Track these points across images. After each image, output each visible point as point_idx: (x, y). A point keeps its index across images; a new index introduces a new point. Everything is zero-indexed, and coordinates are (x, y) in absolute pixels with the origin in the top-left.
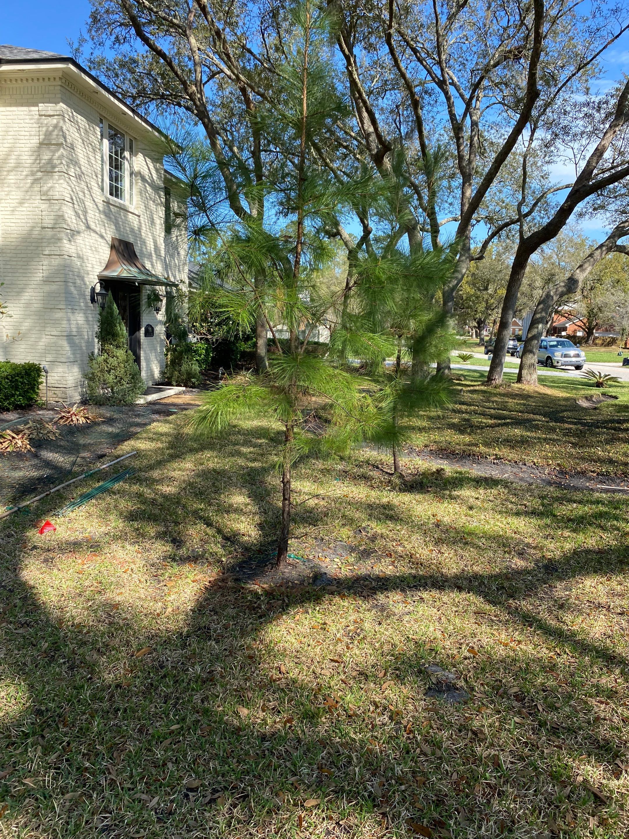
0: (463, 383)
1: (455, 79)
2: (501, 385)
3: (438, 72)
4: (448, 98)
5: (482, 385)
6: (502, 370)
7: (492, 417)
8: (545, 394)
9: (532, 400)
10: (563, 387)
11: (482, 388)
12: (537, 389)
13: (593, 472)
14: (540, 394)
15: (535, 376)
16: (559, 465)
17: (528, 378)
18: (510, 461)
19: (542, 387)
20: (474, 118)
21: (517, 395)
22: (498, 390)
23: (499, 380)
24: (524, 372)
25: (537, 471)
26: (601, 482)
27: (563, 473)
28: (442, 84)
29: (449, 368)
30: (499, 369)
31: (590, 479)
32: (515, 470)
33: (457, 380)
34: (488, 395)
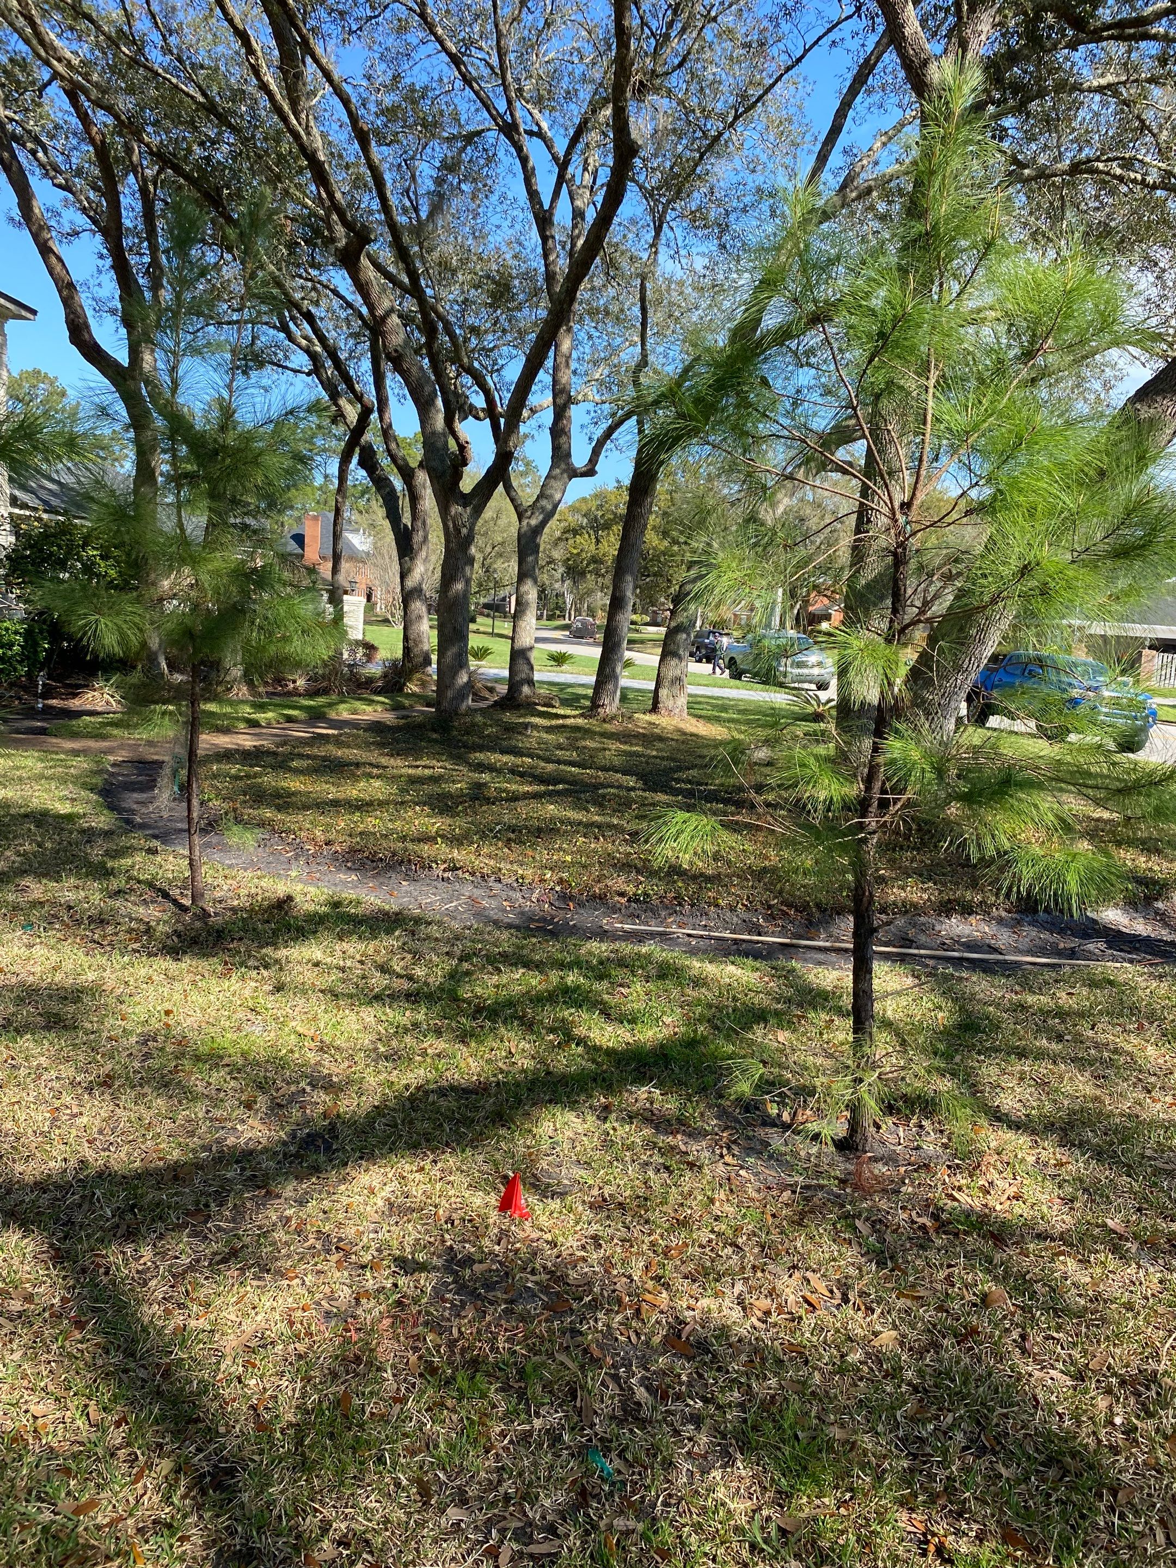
0: (554, 711)
2: (613, 718)
5: (582, 715)
6: (616, 686)
8: (692, 735)
9: (659, 745)
10: (748, 722)
11: (580, 721)
12: (682, 725)
13: (622, 894)
14: (685, 734)
15: (682, 701)
17: (670, 704)
18: (473, 874)
19: (694, 721)
20: (578, 203)
21: (638, 736)
22: (606, 726)
23: (611, 706)
24: (663, 693)
25: (519, 895)
26: (633, 916)
27: (565, 897)
28: (509, 130)
29: (531, 682)
30: (610, 687)
31: (615, 909)
32: (477, 892)
33: (544, 705)
34: (579, 735)
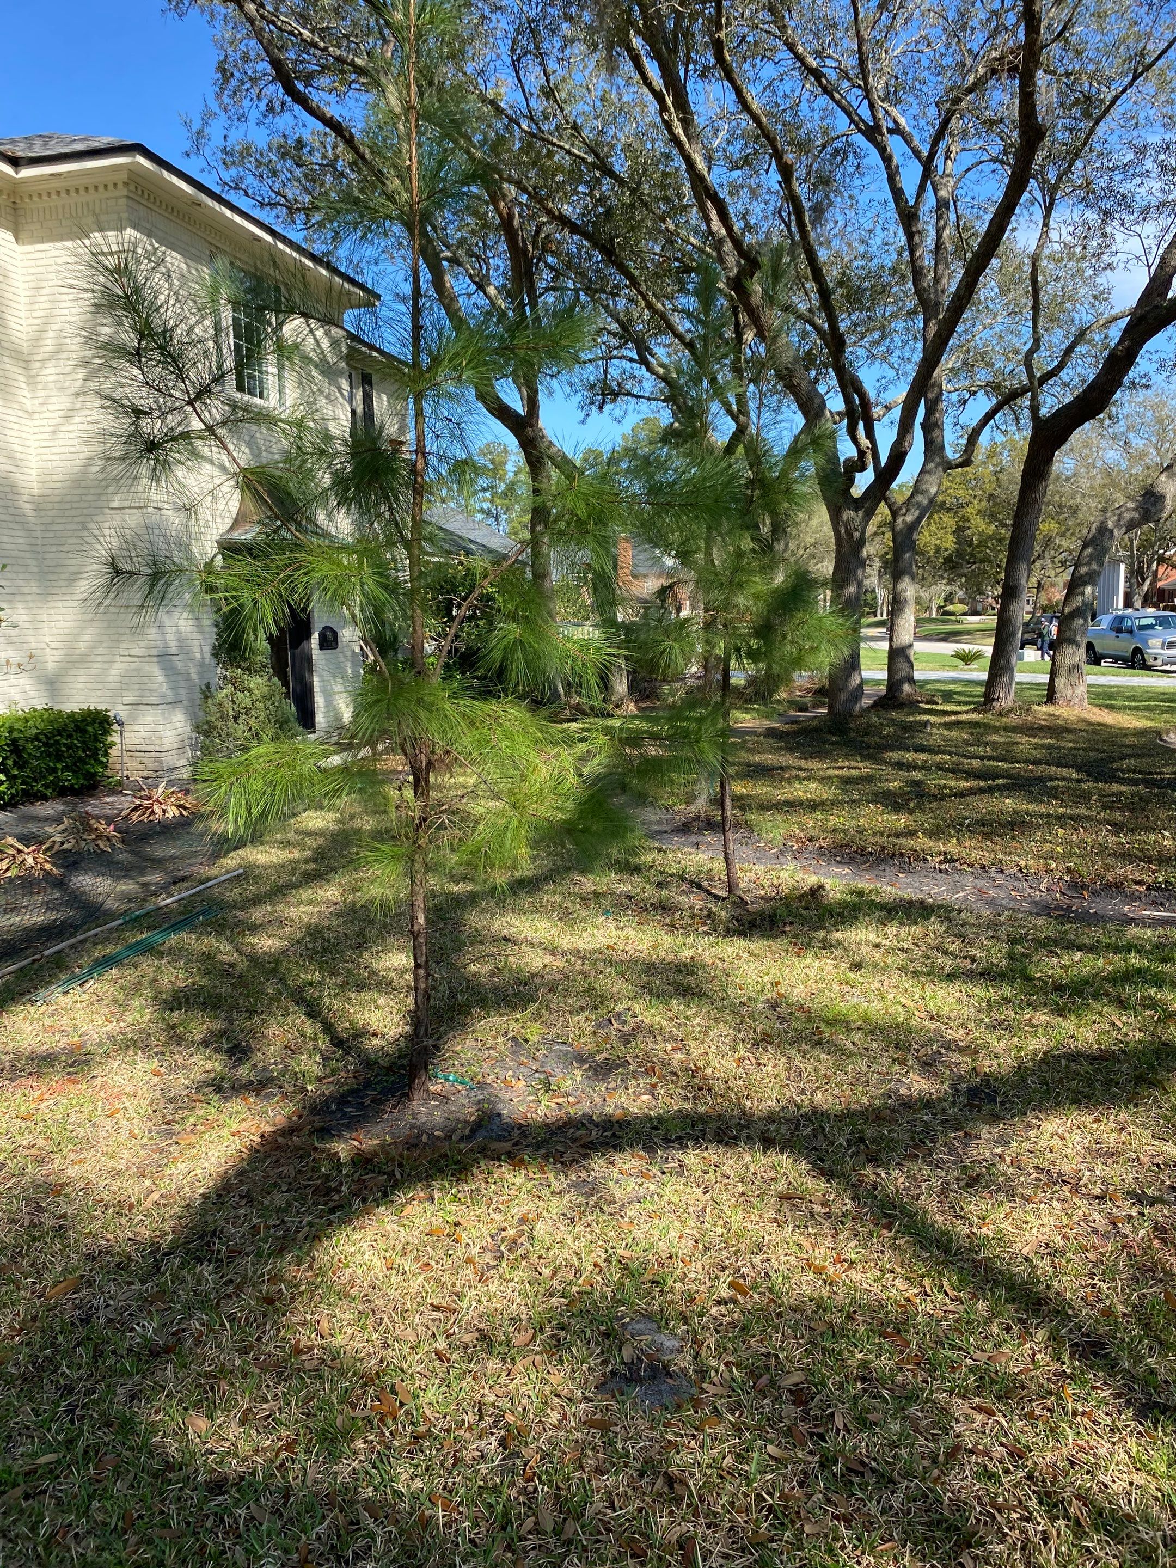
0: (939, 708)
1: (902, 121)
2: (1011, 710)
3: (865, 112)
4: (887, 159)
5: (974, 710)
6: (1012, 679)
7: (971, 774)
8: (1099, 724)
9: (1071, 736)
10: (1147, 708)
11: (974, 716)
12: (1085, 715)
13: (1140, 883)
14: (1091, 724)
15: (1081, 690)
16: (1069, 871)
17: (1069, 693)
18: (971, 866)
19: (1096, 710)
20: (943, 193)
21: (1041, 728)
22: (1004, 719)
23: (1006, 699)
24: (1060, 682)
25: (1025, 885)
26: (1156, 904)
27: (1077, 886)
28: (872, 133)
29: (911, 680)
30: (1005, 679)
31: (1133, 898)
32: (980, 883)
33: (928, 702)
34: (981, 730)
